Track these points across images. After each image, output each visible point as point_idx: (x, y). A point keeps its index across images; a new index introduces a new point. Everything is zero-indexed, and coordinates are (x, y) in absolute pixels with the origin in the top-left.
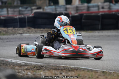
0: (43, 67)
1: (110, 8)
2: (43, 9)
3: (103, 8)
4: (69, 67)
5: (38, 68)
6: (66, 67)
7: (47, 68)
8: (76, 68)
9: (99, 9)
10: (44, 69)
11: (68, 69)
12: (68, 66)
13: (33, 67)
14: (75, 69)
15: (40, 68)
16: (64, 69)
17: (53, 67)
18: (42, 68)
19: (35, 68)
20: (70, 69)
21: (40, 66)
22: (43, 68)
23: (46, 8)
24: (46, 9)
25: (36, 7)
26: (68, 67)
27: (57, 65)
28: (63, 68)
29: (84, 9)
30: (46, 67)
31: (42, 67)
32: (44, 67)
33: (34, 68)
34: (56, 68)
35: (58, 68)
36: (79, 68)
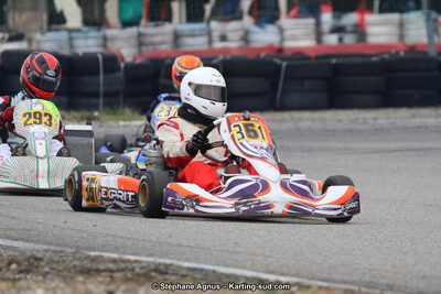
0: (42, 263)
1: (246, 37)
2: (30, 41)
3: (223, 38)
4: (136, 261)
5: (23, 267)
6: (124, 261)
7: (55, 266)
8: (160, 264)
9: (210, 42)
10: (47, 269)
11: (133, 270)
12: (132, 258)
13: (6, 261)
14: (155, 270)
15: (31, 265)
16: (119, 271)
17: (77, 263)
18: (37, 267)
19: (14, 266)
20: (137, 270)
21: (30, 257)
22: (43, 267)
23: (38, 36)
24: (39, 42)
25: (7, 36)
26: (129, 261)
27: (92, 254)
28: (112, 266)
29: (162, 43)
30: (51, 261)
31: (36, 263)
32: (46, 260)
33: (10, 263)
34: (89, 266)
35: (94, 266)
36: (171, 265)
